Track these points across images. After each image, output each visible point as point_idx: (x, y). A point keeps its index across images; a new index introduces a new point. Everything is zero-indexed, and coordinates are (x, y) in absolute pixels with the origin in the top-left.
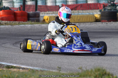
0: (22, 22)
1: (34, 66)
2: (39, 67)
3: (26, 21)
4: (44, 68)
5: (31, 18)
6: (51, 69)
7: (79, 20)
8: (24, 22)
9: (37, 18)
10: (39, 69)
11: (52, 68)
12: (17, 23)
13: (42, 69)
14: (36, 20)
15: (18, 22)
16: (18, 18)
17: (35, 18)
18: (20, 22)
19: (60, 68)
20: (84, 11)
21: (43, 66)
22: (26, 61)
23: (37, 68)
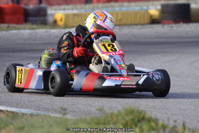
0: (15, 25)
1: (22, 107)
2: (31, 108)
3: (22, 24)
4: (39, 110)
5: (30, 18)
6: (52, 112)
7: (120, 20)
8: (17, 26)
9: (42, 18)
10: (30, 113)
11: (54, 110)
12: (4, 27)
13: (35, 112)
14: (39, 22)
15: (6, 25)
16: (7, 18)
17: (38, 18)
18: (11, 25)
19: (65, 110)
20: (133, 4)
21: (38, 107)
22: (10, 97)
23: (26, 110)
